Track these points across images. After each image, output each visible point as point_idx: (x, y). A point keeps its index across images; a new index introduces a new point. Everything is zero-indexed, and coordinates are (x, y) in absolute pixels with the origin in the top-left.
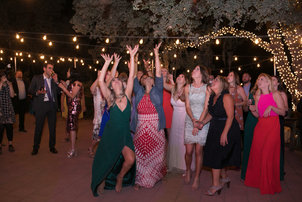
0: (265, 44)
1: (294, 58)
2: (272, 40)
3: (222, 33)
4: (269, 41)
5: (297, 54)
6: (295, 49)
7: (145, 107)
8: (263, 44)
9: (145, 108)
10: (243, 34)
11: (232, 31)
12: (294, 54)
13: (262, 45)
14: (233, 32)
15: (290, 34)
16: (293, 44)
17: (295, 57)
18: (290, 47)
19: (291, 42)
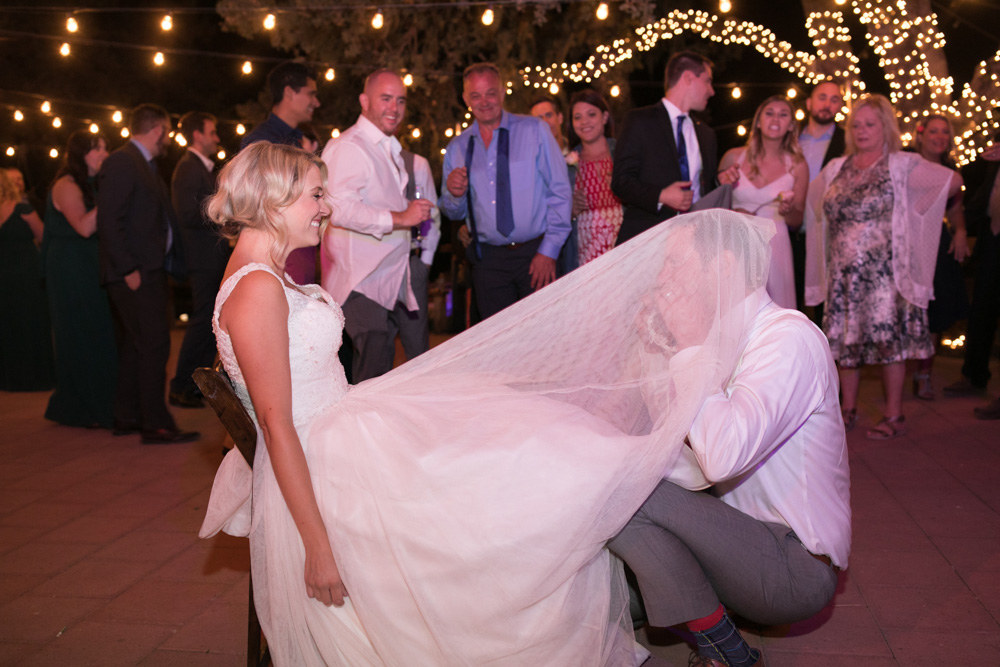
0: (800, 60)
1: (896, 91)
2: (821, 47)
3: (668, 30)
4: (812, 51)
5: (906, 79)
6: (902, 64)
7: (595, 191)
8: (796, 59)
9: (596, 195)
10: (735, 32)
11: (700, 24)
12: (898, 79)
13: (792, 63)
14: (704, 26)
15: (887, 14)
16: (895, 46)
17: (903, 89)
18: (886, 57)
19: (889, 41)
